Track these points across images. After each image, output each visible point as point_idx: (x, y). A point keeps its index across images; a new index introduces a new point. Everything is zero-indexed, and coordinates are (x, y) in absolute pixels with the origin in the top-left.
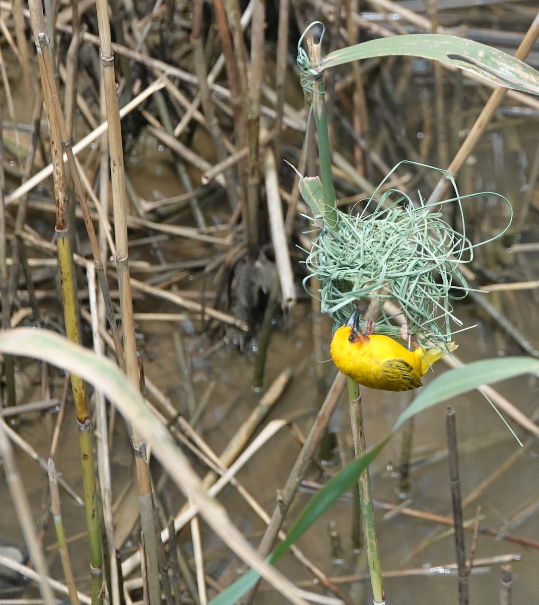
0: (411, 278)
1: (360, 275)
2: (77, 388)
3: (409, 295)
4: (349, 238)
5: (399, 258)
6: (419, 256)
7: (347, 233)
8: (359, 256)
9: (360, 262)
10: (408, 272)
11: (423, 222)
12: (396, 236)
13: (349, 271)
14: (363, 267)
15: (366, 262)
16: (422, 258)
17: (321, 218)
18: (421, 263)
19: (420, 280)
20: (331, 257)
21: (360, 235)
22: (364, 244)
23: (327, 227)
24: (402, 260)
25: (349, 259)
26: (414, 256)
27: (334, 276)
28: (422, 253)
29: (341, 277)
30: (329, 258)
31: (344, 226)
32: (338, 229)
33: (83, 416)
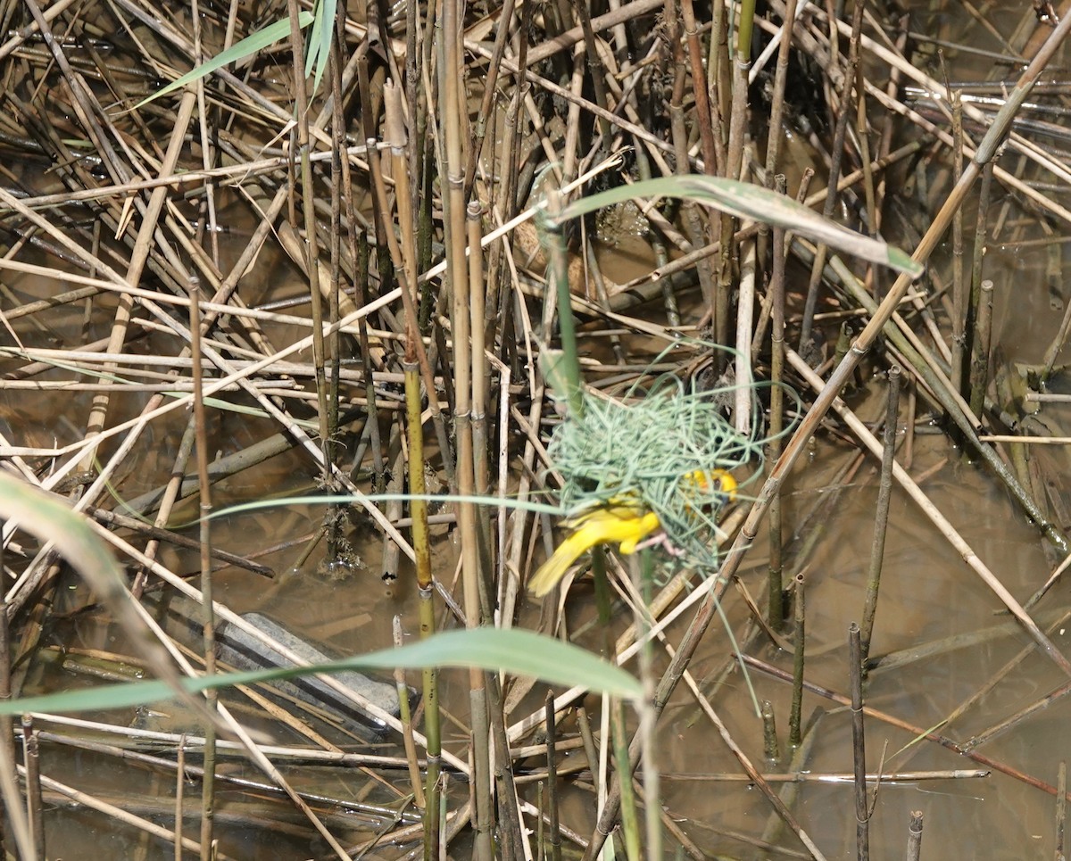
0: (670, 479)
1: (605, 473)
2: (420, 548)
3: (666, 499)
4: (596, 428)
5: (654, 455)
6: (681, 453)
7: (595, 421)
8: (605, 451)
9: (606, 457)
10: (662, 473)
11: (689, 414)
12: (654, 428)
13: (594, 467)
14: (611, 463)
15: (614, 458)
16: (684, 456)
17: (564, 401)
18: (682, 462)
19: (679, 483)
20: (575, 450)
21: (609, 425)
22: (613, 437)
23: (570, 413)
24: (659, 457)
25: (594, 452)
26: (674, 453)
27: (576, 472)
28: (684, 450)
29: (583, 474)
30: (571, 450)
31: (592, 412)
32: (584, 416)
33: (425, 580)
